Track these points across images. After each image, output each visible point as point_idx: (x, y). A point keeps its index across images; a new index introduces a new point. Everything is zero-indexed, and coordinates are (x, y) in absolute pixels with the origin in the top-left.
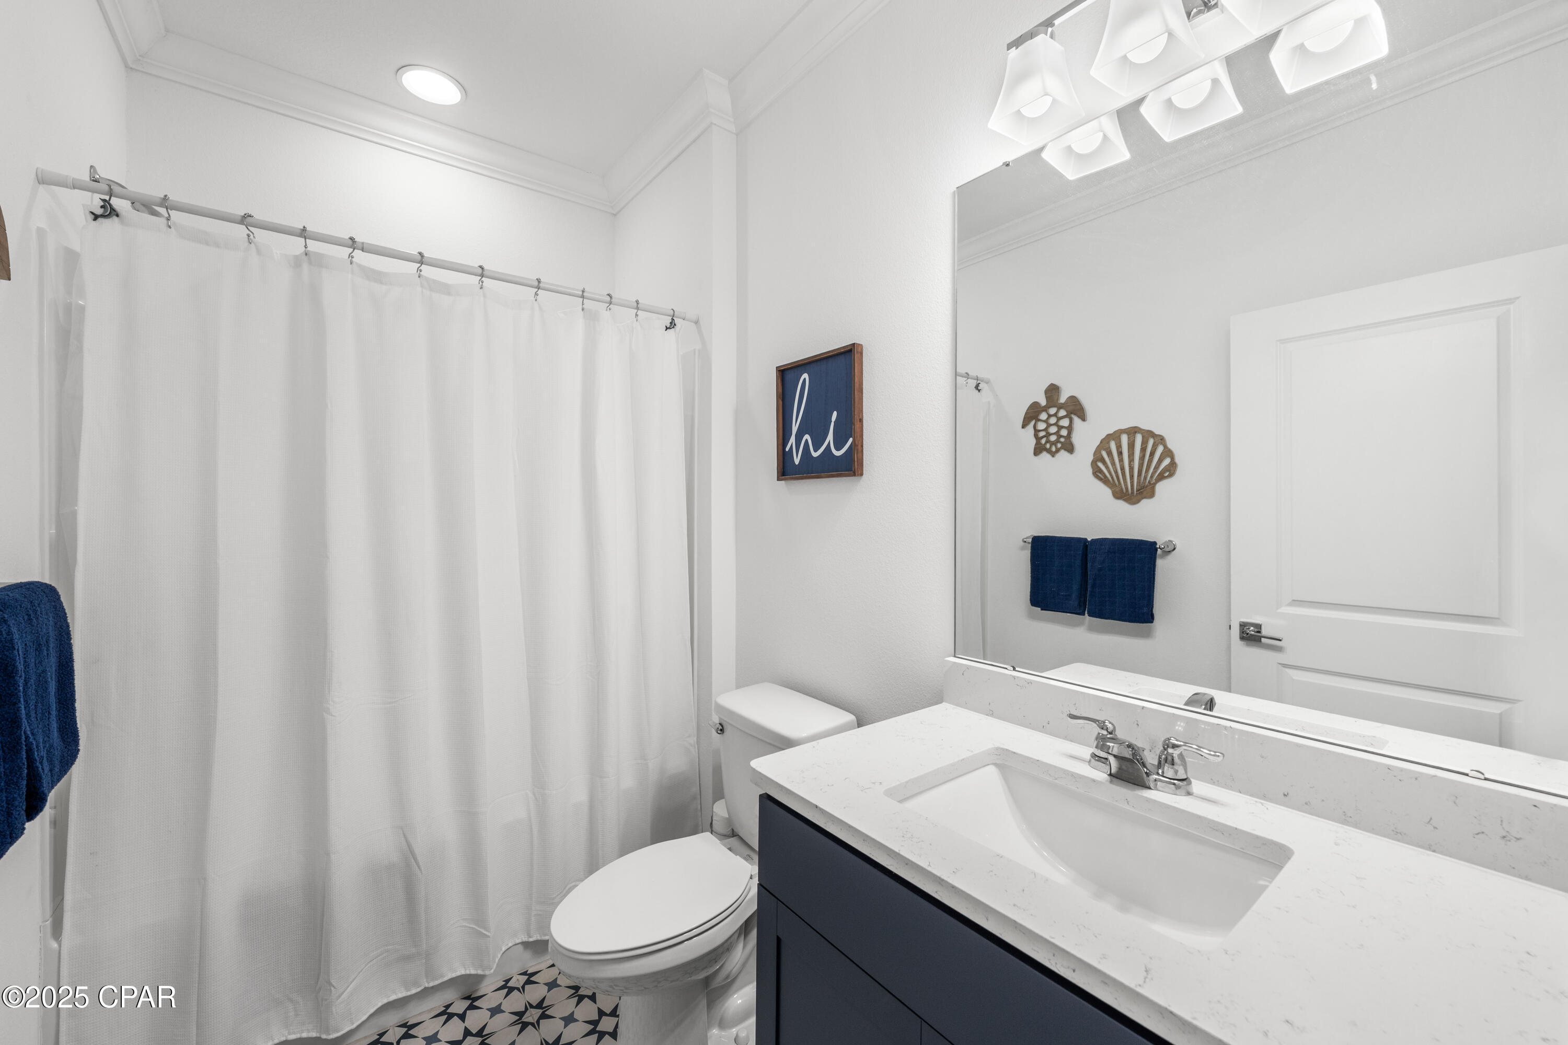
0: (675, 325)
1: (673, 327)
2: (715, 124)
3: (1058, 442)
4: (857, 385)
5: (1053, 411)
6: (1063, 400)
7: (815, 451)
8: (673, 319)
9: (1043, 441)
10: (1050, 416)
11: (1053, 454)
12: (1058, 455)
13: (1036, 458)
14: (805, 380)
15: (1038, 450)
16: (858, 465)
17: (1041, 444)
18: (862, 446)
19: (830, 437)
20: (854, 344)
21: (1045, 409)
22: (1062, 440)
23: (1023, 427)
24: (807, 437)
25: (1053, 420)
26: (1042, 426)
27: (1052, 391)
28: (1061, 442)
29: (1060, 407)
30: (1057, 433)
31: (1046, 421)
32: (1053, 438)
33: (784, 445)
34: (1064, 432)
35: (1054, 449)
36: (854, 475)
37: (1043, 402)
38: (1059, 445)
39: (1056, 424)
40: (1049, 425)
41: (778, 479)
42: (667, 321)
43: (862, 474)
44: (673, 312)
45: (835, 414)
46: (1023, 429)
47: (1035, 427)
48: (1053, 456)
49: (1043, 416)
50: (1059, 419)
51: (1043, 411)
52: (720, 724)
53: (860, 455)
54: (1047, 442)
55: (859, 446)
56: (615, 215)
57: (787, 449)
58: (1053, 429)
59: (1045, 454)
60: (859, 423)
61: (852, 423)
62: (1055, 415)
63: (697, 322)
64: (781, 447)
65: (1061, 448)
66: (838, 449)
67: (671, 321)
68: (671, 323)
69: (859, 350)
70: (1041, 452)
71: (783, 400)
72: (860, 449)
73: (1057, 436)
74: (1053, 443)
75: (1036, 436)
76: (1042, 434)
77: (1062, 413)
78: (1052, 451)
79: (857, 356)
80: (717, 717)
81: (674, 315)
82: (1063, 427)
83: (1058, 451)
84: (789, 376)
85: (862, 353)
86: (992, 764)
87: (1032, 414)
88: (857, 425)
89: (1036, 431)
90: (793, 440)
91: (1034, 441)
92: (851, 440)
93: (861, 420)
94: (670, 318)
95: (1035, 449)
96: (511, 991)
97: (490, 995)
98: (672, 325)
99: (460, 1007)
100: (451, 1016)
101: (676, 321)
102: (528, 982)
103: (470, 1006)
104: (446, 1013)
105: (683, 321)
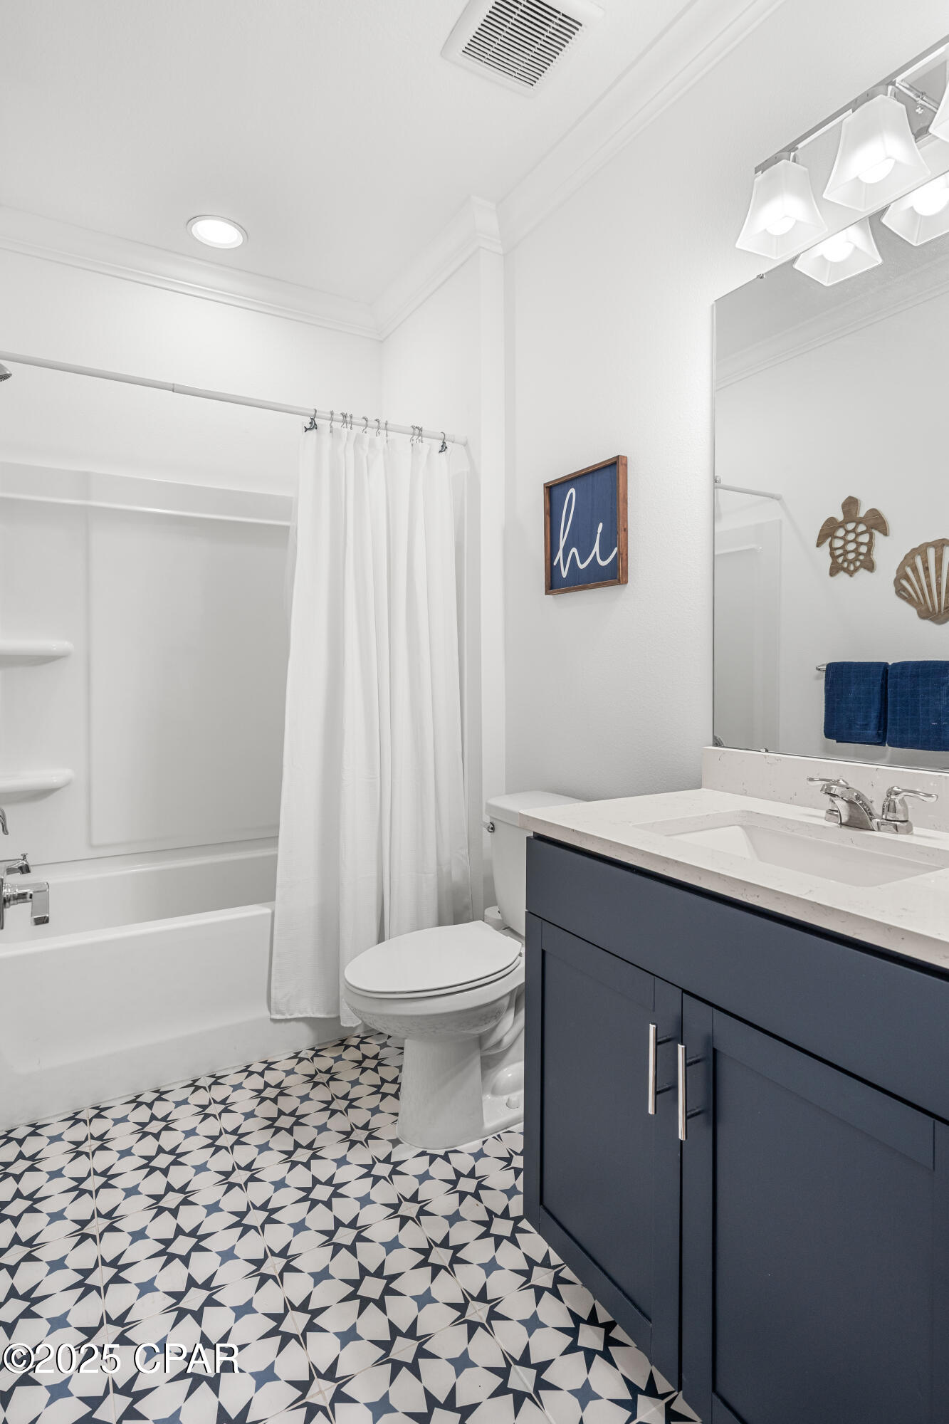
0: (446, 448)
1: (445, 451)
2: (483, 248)
3: (856, 560)
4: (621, 496)
5: (851, 526)
6: (862, 514)
7: (582, 563)
8: (444, 443)
9: (840, 560)
10: (847, 532)
11: (851, 574)
12: (857, 575)
13: (833, 578)
14: (572, 494)
15: (834, 570)
16: (622, 573)
17: (837, 563)
18: (627, 555)
19: (596, 549)
20: (619, 456)
21: (842, 525)
22: (862, 557)
23: (818, 545)
24: (574, 550)
25: (851, 537)
26: (838, 543)
27: (850, 505)
28: (860, 560)
29: (859, 522)
30: (856, 551)
31: (843, 538)
32: (851, 556)
33: (552, 559)
34: (863, 549)
35: (852, 568)
36: (619, 583)
37: (840, 517)
38: (858, 564)
39: (854, 541)
40: (847, 542)
41: (546, 593)
42: (438, 445)
43: (626, 582)
44: (443, 435)
45: (601, 525)
46: (818, 548)
47: (831, 545)
48: (851, 576)
49: (841, 533)
50: (858, 535)
51: (840, 527)
52: (491, 823)
53: (624, 563)
54: (844, 561)
55: (624, 555)
56: (382, 342)
57: (555, 564)
58: (851, 547)
59: (842, 575)
60: (623, 532)
61: (617, 533)
62: (854, 531)
63: (465, 444)
64: (549, 562)
65: (860, 566)
66: (603, 559)
67: (442, 444)
68: (442, 446)
69: (624, 462)
70: (837, 572)
71: (551, 516)
72: (624, 558)
73: (856, 553)
74: (851, 562)
75: (832, 554)
76: (838, 552)
77: (862, 528)
78: (849, 570)
79: (621, 468)
80: (488, 817)
81: (444, 438)
82: (862, 544)
83: (856, 569)
84: (556, 492)
85: (626, 465)
86: (739, 825)
87: (828, 531)
88: (622, 534)
89: (832, 549)
90: (560, 554)
91: (830, 560)
92: (616, 549)
93: (626, 530)
94: (441, 442)
95: (831, 569)
96: (301, 1060)
97: (283, 1062)
98: (444, 448)
99: (259, 1067)
100: (251, 1073)
101: (448, 444)
102: (316, 1055)
103: (268, 1068)
104: (247, 1071)
105: (453, 442)
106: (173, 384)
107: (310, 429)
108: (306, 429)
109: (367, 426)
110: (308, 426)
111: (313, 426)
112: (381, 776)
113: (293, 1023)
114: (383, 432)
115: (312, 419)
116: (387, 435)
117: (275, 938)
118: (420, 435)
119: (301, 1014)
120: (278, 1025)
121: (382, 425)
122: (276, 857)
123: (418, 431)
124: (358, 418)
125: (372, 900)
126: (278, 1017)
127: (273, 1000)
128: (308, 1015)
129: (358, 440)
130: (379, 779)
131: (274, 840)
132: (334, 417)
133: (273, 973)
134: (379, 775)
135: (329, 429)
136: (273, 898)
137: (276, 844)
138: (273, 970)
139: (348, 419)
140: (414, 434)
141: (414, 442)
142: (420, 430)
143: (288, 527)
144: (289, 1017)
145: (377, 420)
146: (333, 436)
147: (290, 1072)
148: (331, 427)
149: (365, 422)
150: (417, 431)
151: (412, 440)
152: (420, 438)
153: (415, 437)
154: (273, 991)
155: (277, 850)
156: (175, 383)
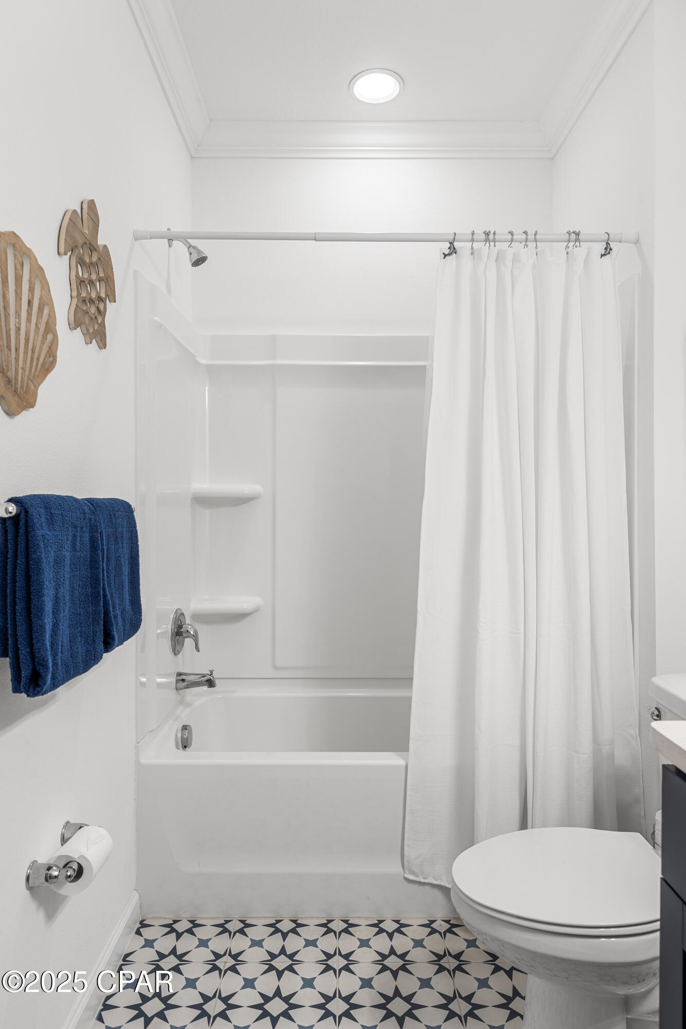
0: (611, 249)
1: (609, 253)
8: (608, 244)
42: (600, 247)
44: (607, 236)
52: (657, 709)
56: (552, 159)
63: (636, 242)
67: (605, 246)
68: (606, 249)
80: (652, 700)
81: (608, 239)
94: (605, 244)
96: (433, 931)
97: (415, 928)
98: (608, 250)
99: (390, 926)
100: (381, 931)
101: (612, 245)
102: (449, 931)
103: (398, 931)
104: (379, 929)
105: (620, 242)
106: (315, 233)
107: (449, 254)
108: (445, 255)
109: (512, 241)
110: (447, 252)
111: (453, 250)
112: (525, 632)
113: (427, 888)
114: (532, 245)
115: (451, 243)
116: (536, 247)
117: (408, 793)
118: (577, 240)
119: (436, 880)
120: (411, 886)
121: (531, 237)
122: (410, 698)
123: (576, 237)
124: (502, 233)
125: (515, 773)
126: (411, 877)
127: (405, 858)
128: (443, 884)
129: (499, 258)
130: (523, 633)
131: (407, 681)
132: (475, 237)
133: (406, 830)
134: (523, 630)
135: (470, 251)
136: (406, 749)
137: (411, 686)
138: (406, 826)
139: (491, 237)
140: (569, 241)
141: (571, 249)
142: (577, 234)
143: (425, 367)
144: (422, 880)
145: (525, 233)
146: (474, 259)
147: (419, 943)
148: (472, 248)
149: (510, 237)
150: (573, 236)
151: (567, 247)
152: (577, 244)
153: (571, 244)
154: (406, 848)
155: (412, 692)
156: (317, 231)
